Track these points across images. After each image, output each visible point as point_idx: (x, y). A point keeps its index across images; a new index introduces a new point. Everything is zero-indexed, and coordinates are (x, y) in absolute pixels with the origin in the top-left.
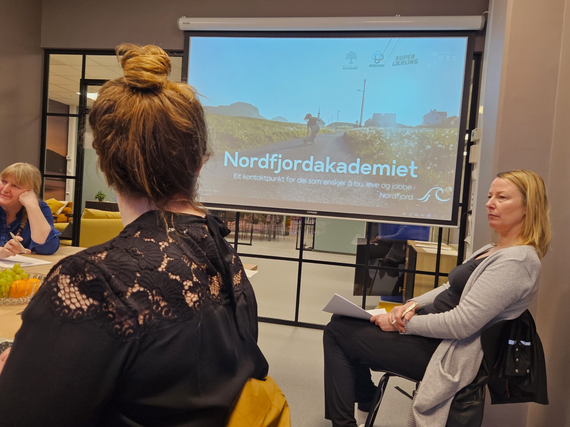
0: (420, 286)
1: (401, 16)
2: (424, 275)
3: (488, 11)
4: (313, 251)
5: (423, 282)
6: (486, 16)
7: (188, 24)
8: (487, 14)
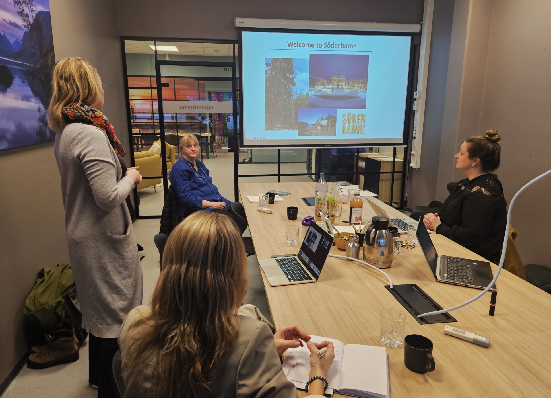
1: (377, 22)
3: (422, 22)
4: (252, 163)
5: (384, 178)
6: (422, 25)
7: (243, 23)
8: (422, 24)
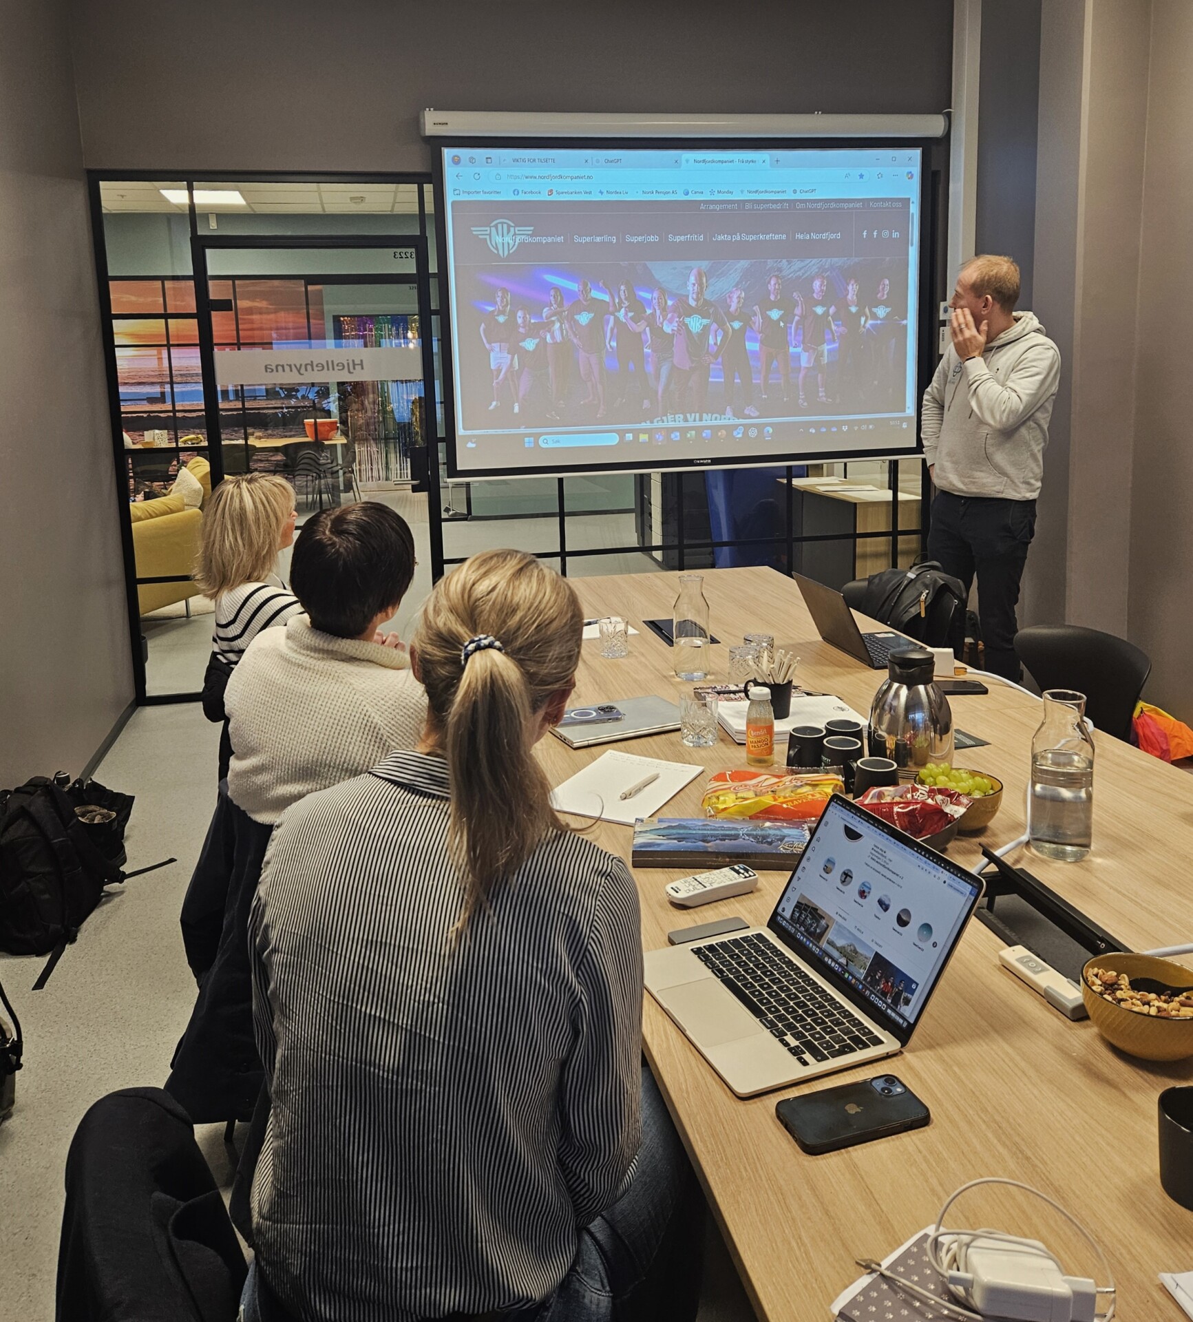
0: (865, 556)
1: (824, 112)
2: (869, 540)
3: (950, 108)
4: (471, 520)
5: (869, 550)
6: (949, 116)
7: (444, 126)
8: (950, 112)
